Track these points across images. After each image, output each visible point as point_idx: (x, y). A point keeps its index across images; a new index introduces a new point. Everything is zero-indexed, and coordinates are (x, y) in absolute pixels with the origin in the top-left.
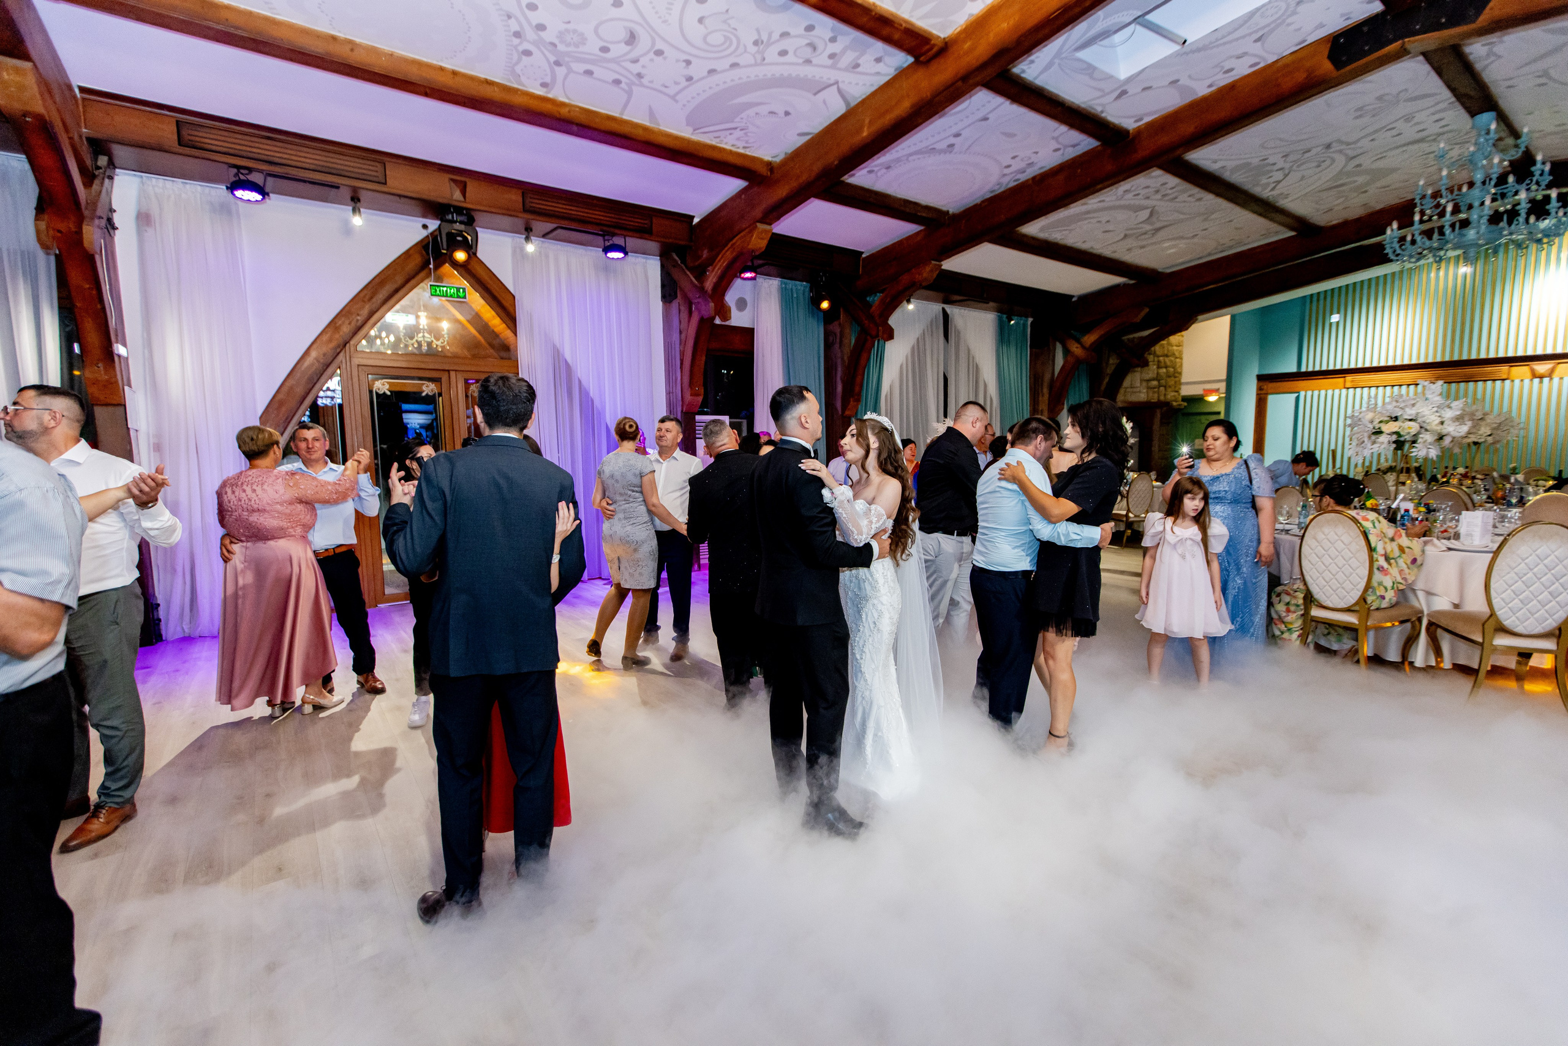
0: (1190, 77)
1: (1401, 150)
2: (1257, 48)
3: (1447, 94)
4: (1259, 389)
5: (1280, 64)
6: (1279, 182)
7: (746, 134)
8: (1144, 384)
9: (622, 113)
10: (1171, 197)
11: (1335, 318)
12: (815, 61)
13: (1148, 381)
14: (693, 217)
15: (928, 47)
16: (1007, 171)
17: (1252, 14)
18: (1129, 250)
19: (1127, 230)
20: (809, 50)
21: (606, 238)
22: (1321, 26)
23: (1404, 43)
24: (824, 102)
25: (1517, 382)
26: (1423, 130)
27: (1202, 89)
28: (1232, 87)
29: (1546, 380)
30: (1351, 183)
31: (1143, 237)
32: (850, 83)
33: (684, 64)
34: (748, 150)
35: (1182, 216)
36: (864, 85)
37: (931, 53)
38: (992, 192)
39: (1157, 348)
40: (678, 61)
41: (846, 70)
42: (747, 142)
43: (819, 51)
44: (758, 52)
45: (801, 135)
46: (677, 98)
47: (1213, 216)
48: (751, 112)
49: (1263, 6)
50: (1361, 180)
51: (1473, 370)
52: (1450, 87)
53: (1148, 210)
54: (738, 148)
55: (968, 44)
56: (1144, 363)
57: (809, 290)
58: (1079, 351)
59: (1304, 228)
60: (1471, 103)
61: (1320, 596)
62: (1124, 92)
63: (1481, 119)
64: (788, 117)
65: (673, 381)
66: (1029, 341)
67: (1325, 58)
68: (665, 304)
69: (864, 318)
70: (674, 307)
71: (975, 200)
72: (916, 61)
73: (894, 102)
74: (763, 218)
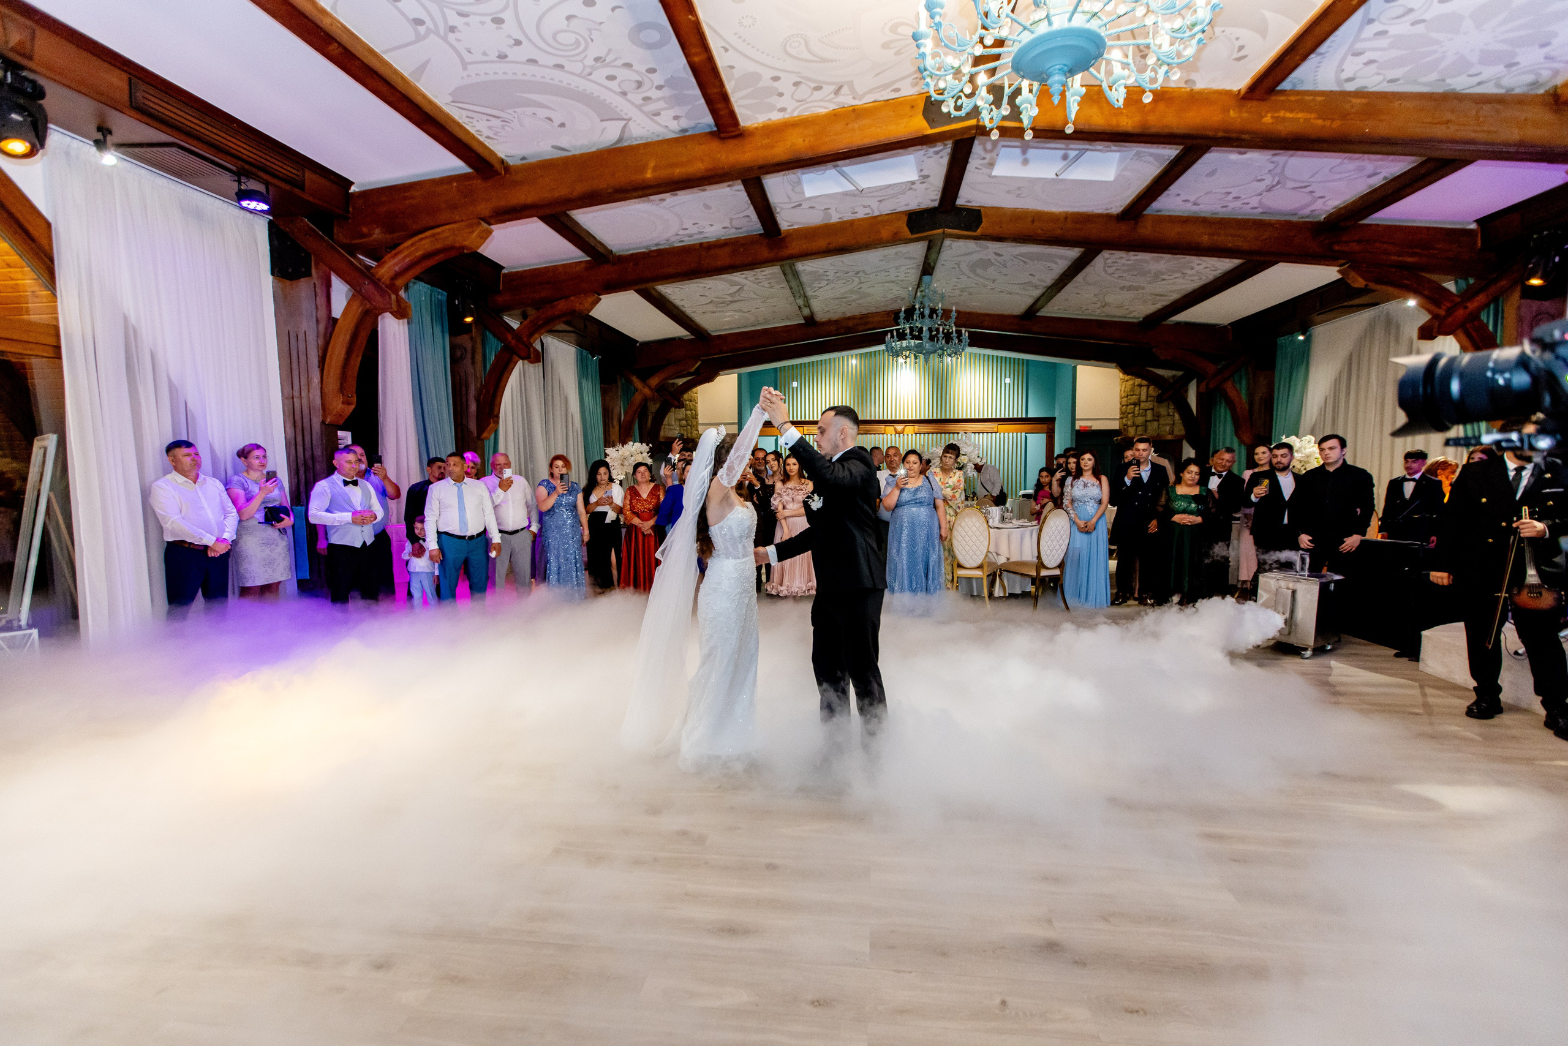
0: (836, 210)
1: (880, 285)
2: (874, 204)
3: (922, 259)
5: (879, 219)
6: (821, 287)
7: (503, 127)
8: (677, 423)
9: (386, 52)
10: (758, 281)
11: (795, 384)
12: (629, 96)
13: (680, 420)
14: (352, 183)
15: (733, 129)
16: (682, 232)
17: (889, 186)
18: (704, 313)
19: (716, 297)
20: (635, 85)
21: (245, 180)
22: (907, 205)
23: (944, 231)
24: (603, 130)
25: (889, 435)
26: (898, 276)
27: (835, 218)
28: (851, 223)
29: (901, 435)
30: (851, 297)
31: (720, 305)
32: (639, 125)
33: (513, 42)
34: (489, 140)
35: (755, 296)
36: (648, 131)
37: (733, 134)
38: (657, 245)
39: (686, 396)
40: (509, 36)
41: (646, 114)
42: (496, 134)
43: (640, 90)
44: (592, 67)
45: (553, 147)
46: (469, 67)
47: (771, 300)
48: (529, 110)
49: (897, 183)
50: (854, 297)
51: (868, 427)
52: (926, 257)
53: (739, 287)
54: (481, 135)
55: (766, 141)
56: (681, 405)
57: (442, 295)
58: (647, 391)
59: (810, 320)
60: (927, 269)
61: (963, 562)
62: (800, 205)
63: (926, 278)
64: (560, 128)
65: (302, 383)
66: (598, 377)
67: (905, 225)
68: (280, 281)
69: (510, 337)
70: (304, 288)
71: (640, 248)
72: (711, 133)
73: (685, 159)
74: (490, 217)
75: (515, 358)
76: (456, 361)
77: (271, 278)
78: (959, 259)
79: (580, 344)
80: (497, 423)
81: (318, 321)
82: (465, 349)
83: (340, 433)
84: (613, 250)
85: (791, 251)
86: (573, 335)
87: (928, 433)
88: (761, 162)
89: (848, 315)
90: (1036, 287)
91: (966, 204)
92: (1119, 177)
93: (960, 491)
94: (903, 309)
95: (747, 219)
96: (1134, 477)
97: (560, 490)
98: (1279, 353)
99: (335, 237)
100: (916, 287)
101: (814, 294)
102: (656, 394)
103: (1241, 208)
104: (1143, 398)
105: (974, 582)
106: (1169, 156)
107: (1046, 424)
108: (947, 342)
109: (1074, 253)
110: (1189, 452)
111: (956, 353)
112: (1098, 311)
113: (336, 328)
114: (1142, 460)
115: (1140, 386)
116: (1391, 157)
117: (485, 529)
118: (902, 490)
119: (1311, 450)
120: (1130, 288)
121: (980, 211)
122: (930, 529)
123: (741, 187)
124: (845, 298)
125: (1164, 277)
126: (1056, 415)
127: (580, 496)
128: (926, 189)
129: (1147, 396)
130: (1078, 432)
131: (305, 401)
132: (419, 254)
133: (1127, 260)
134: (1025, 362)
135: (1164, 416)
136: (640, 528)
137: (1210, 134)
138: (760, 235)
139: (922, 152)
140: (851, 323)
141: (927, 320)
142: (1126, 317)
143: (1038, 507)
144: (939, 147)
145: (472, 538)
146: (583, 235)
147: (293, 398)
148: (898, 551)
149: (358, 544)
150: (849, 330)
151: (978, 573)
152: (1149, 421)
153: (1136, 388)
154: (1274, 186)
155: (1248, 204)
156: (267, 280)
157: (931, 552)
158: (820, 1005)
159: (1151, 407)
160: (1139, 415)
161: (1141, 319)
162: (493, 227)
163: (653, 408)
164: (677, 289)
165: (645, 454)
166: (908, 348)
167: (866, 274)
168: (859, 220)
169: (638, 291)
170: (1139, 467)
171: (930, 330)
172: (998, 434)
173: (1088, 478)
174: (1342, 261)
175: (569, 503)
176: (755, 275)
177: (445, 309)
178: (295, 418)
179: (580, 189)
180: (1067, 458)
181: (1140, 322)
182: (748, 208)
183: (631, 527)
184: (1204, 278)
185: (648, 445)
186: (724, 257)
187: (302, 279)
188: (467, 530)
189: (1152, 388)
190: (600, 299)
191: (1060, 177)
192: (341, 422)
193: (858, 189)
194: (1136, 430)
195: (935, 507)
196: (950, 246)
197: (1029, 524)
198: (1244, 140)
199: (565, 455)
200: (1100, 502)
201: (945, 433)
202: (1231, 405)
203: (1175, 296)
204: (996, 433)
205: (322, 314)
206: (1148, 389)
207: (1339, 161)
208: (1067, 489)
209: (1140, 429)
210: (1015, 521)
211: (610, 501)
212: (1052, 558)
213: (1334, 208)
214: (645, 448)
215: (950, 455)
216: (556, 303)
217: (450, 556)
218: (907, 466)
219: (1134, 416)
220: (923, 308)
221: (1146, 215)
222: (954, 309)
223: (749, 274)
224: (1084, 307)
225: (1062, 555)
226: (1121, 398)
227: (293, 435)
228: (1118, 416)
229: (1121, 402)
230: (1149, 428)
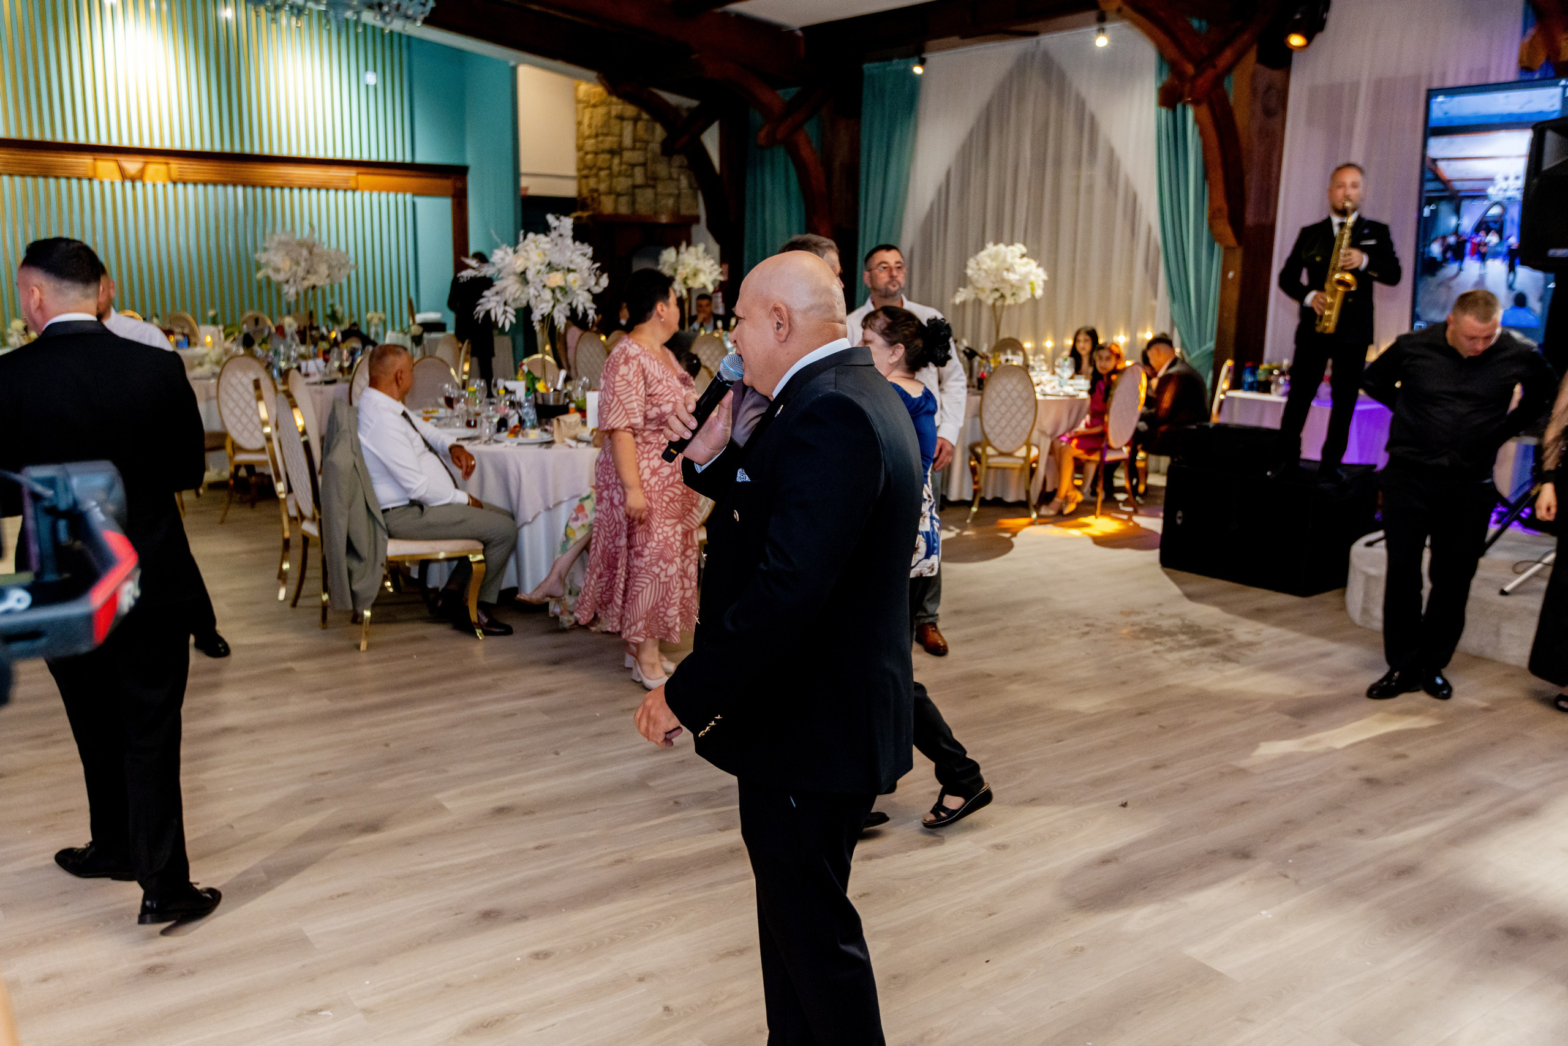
25: (106, 183)
29: (139, 184)
51: (49, 159)
87: (205, 184)
98: (868, 91)
104: (627, 141)
107: (450, 179)
115: (621, 118)
126: (469, 160)
129: (635, 140)
130: (525, 197)
134: (404, 41)
135: (665, 180)
152: (639, 186)
153: (614, 122)
159: (642, 160)
160: (620, 174)
172: (358, 194)
189: (647, 127)
194: (616, 202)
201: (244, 186)
204: (354, 190)
206: (635, 126)
209: (623, 200)
219: (611, 176)
226: (580, 137)
228: (572, 171)
229: (580, 148)
230: (640, 199)
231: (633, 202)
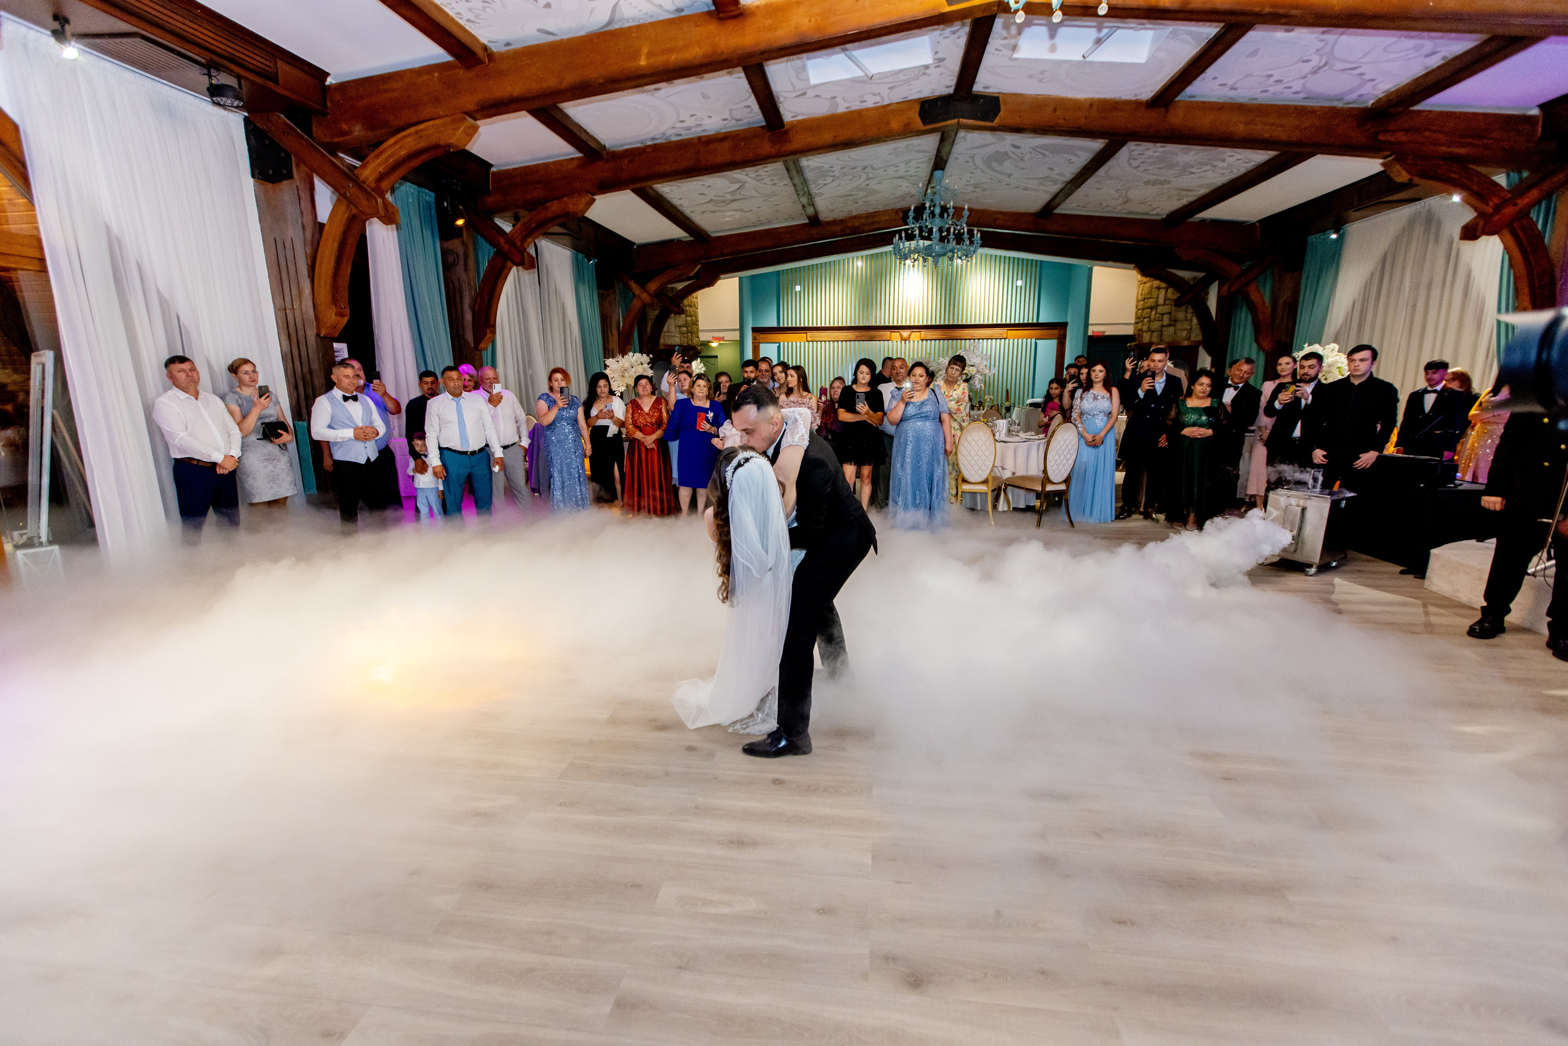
0: (843, 98)
1: (890, 181)
2: (885, 92)
3: (934, 152)
4: (754, 339)
5: (889, 108)
6: (826, 184)
8: (678, 329)
10: (761, 178)
11: (798, 288)
13: (680, 327)
14: (328, 74)
15: (733, 8)
16: (679, 125)
17: (902, 70)
18: (703, 212)
19: (715, 196)
21: (213, 72)
22: (920, 92)
23: (959, 121)
24: (592, 10)
25: (895, 342)
26: (908, 171)
27: (841, 109)
28: (859, 113)
29: (907, 342)
30: (858, 194)
31: (720, 204)
32: (630, 3)
34: (469, 24)
35: (757, 194)
36: (641, 11)
37: (733, 13)
38: (653, 139)
39: (686, 302)
42: (477, 17)
45: (540, 31)
47: (773, 199)
49: (910, 68)
50: (862, 194)
51: (873, 333)
52: (939, 150)
53: (740, 184)
54: (461, 18)
55: (769, 21)
56: (681, 311)
57: (429, 196)
58: (645, 296)
59: (815, 220)
60: (940, 163)
61: (968, 477)
62: (805, 94)
63: (938, 173)
64: (545, 9)
65: (293, 293)
66: (595, 281)
67: (917, 115)
68: (262, 184)
69: (502, 241)
70: (287, 191)
71: (635, 143)
72: (709, 13)
73: (681, 44)
74: (476, 111)
75: (509, 264)
76: (448, 267)
77: (251, 180)
78: (975, 151)
79: (576, 248)
80: (494, 332)
81: (304, 227)
82: (458, 256)
83: (336, 345)
84: (607, 145)
85: (795, 145)
86: (567, 237)
87: (935, 340)
88: (763, 46)
89: (854, 213)
90: (1055, 182)
91: (984, 90)
92: (1152, 59)
93: (964, 404)
94: (912, 208)
95: (748, 110)
96: (1148, 390)
97: (561, 404)
98: (1309, 253)
99: (314, 135)
100: (927, 182)
101: (820, 191)
102: (656, 300)
103: (1282, 93)
104: (1161, 301)
105: (978, 496)
106: (1210, 34)
107: (1057, 330)
108: (958, 243)
109: (1097, 145)
110: (1205, 361)
111: (967, 256)
112: (1120, 207)
113: (324, 233)
114: (1157, 372)
115: (1158, 288)
116: (1453, 35)
117: (487, 445)
118: (907, 404)
119: (1333, 359)
120: (1155, 183)
121: (997, 99)
122: (935, 444)
123: (743, 75)
124: (852, 195)
125: (1193, 170)
126: (1069, 320)
127: (581, 410)
128: (941, 74)
129: (1165, 300)
130: (1090, 337)
131: (297, 314)
132: (403, 153)
133: (1155, 152)
134: (1039, 264)
135: (1182, 321)
136: (643, 443)
137: (1257, 9)
138: (762, 127)
139: (938, 32)
140: (856, 223)
141: (937, 220)
142: (1147, 214)
143: (1046, 420)
144: (957, 26)
145: (473, 453)
146: (575, 130)
147: (285, 309)
148: (902, 466)
149: (363, 461)
150: (855, 230)
151: (983, 488)
152: (1165, 326)
153: (1154, 291)
154: (1320, 68)
155: (1289, 88)
156: (248, 183)
157: (936, 467)
158: (824, 913)
159: (1168, 311)
160: (1155, 320)
161: (1164, 216)
162: (479, 122)
163: (653, 314)
164: (676, 188)
165: (646, 365)
166: (917, 251)
167: (874, 169)
168: (868, 110)
169: (635, 191)
170: (1154, 379)
171: (940, 230)
172: (1007, 340)
173: (1098, 390)
174: (1389, 153)
175: (570, 417)
176: (756, 171)
177: (433, 212)
178: (289, 331)
179: (570, 78)
180: (1079, 368)
181: (1163, 219)
182: (749, 97)
183: (633, 441)
184: (1235, 171)
185: (648, 355)
186: (723, 153)
187: (285, 182)
188: (469, 446)
189: (1170, 290)
190: (594, 200)
191: (1087, 59)
192: (336, 334)
193: (867, 75)
194: (1151, 335)
195: (941, 421)
196: (964, 138)
197: (1037, 437)
198: (1291, 16)
199: (564, 368)
200: (1109, 414)
201: (953, 340)
202: (1253, 308)
203: (1203, 191)
204: (1005, 339)
205: (308, 219)
206: (1166, 291)
207: (1393, 39)
208: (1077, 402)
209: (1155, 334)
210: (1022, 435)
211: (610, 415)
212: (1058, 473)
213: (1383, 93)
214: (645, 358)
215: (957, 367)
216: (548, 204)
217: (453, 471)
218: (913, 379)
219: (1150, 321)
220: (934, 206)
221: (1176, 102)
222: (966, 207)
223: (751, 171)
224: (1105, 204)
225: (1069, 470)
226: (1138, 301)
227: (289, 348)
228: (1133, 321)
229: (1137, 306)
230: (1165, 333)
231: (1161, 335)
